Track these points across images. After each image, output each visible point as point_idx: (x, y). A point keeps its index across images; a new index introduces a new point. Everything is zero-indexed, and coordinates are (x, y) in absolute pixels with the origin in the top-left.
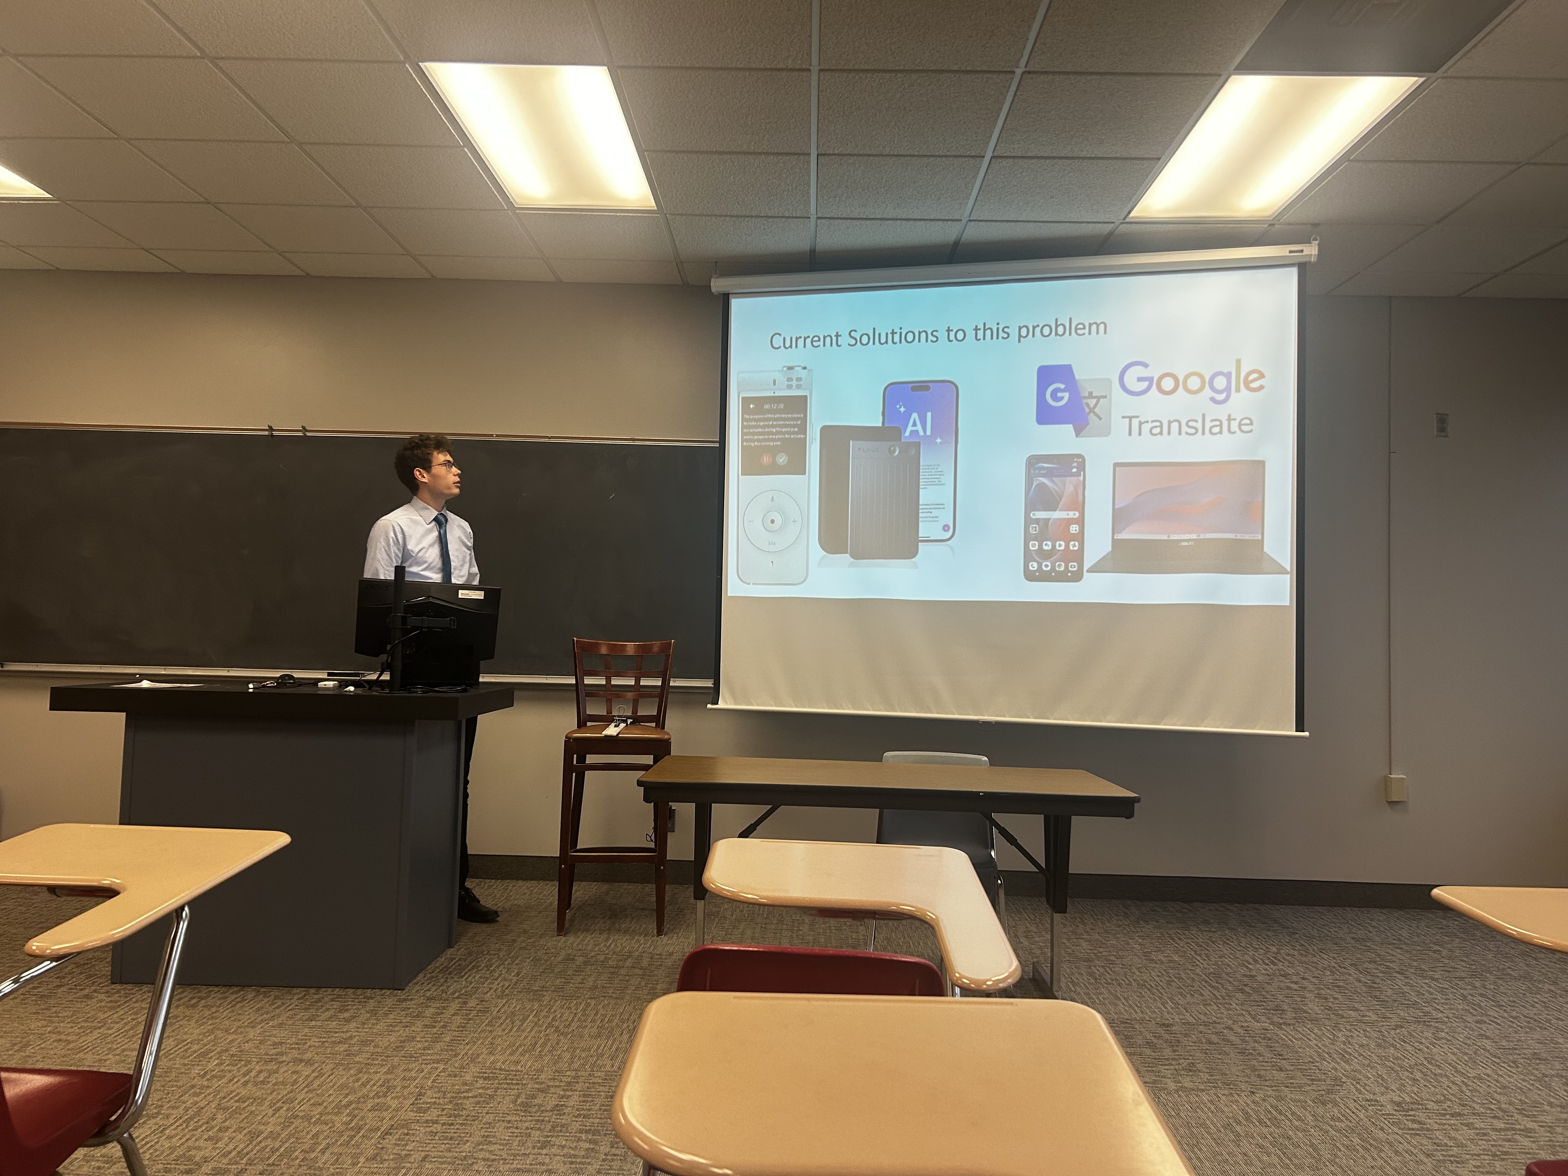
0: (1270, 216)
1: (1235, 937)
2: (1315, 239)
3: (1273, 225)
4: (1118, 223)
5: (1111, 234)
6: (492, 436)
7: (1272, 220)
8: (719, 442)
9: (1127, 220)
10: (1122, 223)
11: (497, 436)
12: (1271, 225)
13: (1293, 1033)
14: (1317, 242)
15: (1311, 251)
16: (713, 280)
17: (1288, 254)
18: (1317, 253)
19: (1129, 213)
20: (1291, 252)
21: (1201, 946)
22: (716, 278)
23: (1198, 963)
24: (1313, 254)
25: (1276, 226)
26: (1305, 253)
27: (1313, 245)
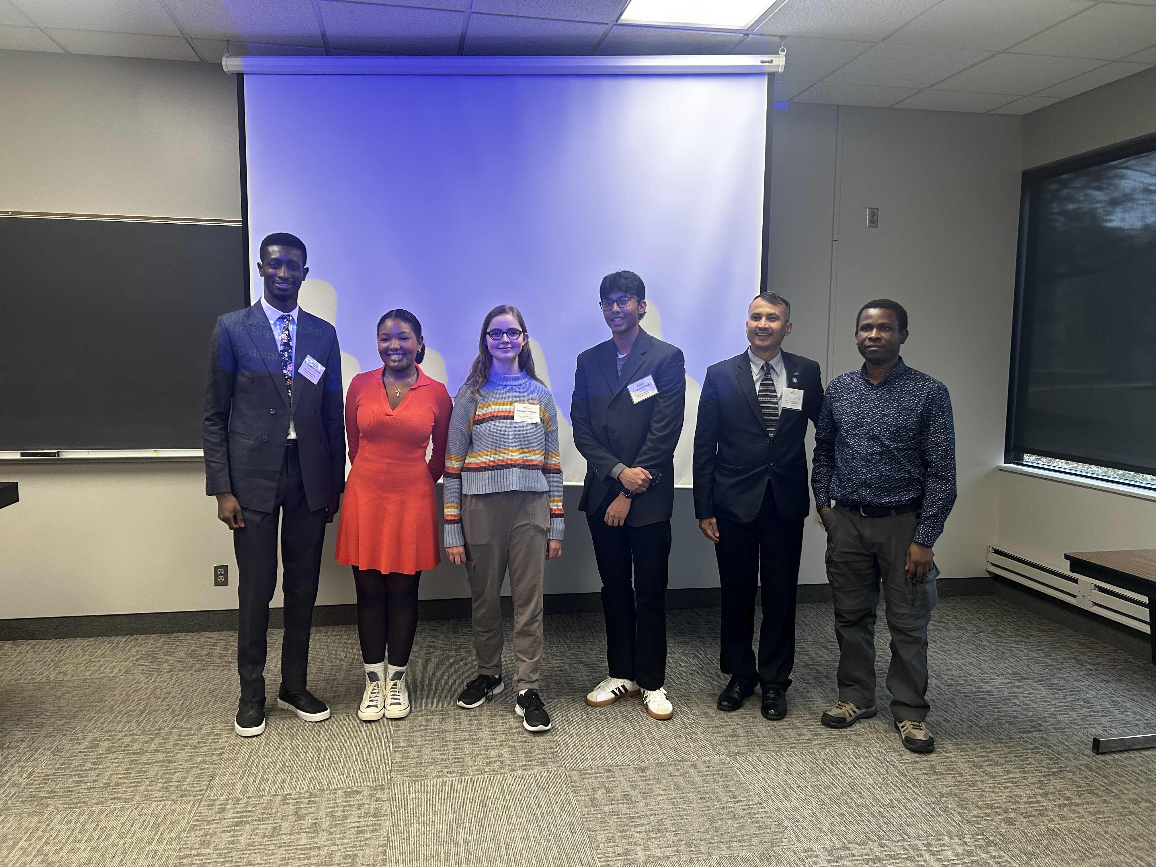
0: (745, 26)
2: (783, 51)
3: (747, 35)
4: (611, 24)
5: (605, 35)
7: (747, 30)
8: (242, 222)
9: (620, 22)
10: (615, 25)
12: (745, 35)
14: (784, 53)
15: (778, 62)
16: (224, 59)
17: (760, 64)
18: (784, 64)
19: (621, 15)
20: (762, 62)
22: (228, 57)
24: (781, 64)
25: (750, 36)
26: (774, 63)
27: (781, 55)
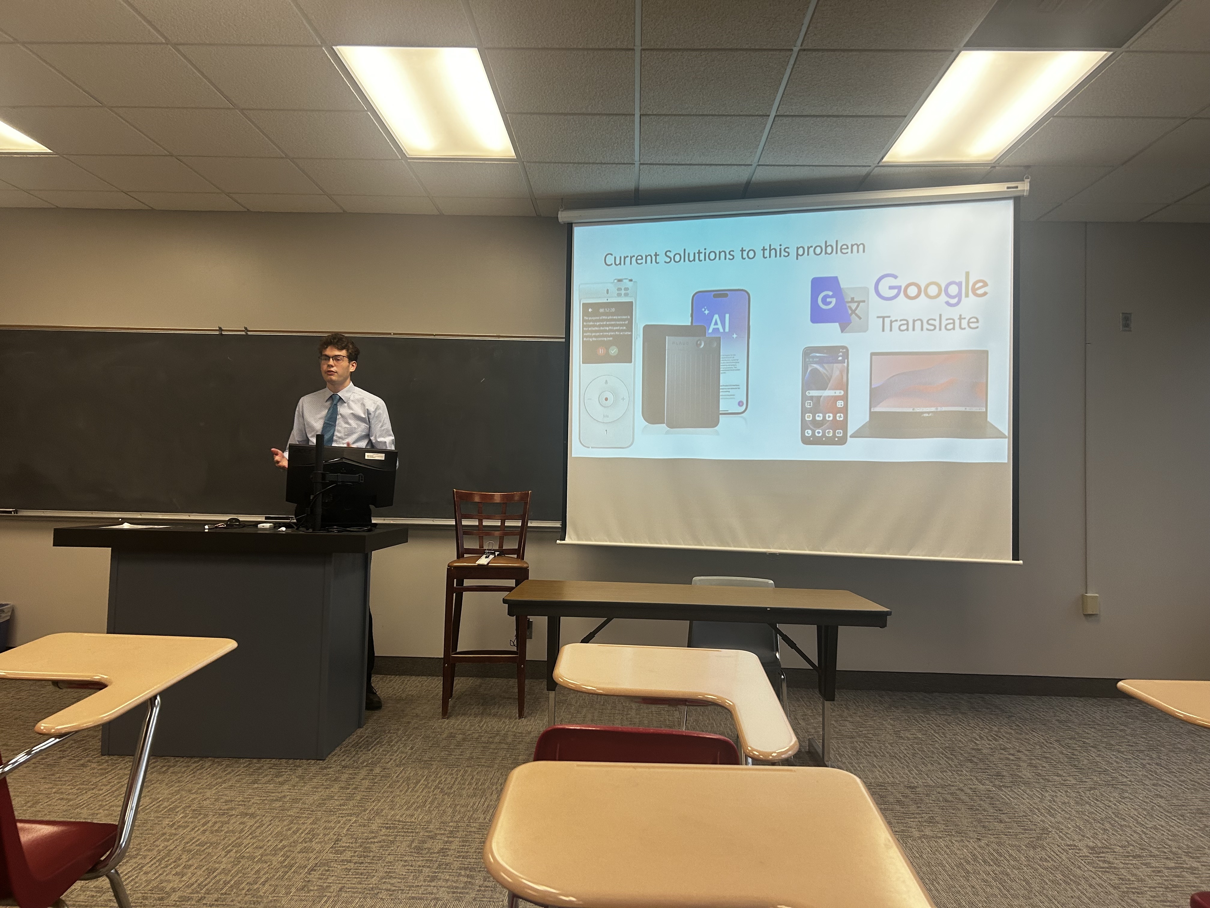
0: (992, 160)
1: (965, 720)
2: (1027, 178)
3: (995, 167)
4: (873, 166)
5: (868, 175)
6: (390, 334)
7: (994, 163)
8: (565, 338)
9: (881, 164)
10: (877, 166)
11: (394, 334)
12: (993, 167)
13: (1010, 794)
14: (1029, 180)
15: (1024, 187)
16: (559, 212)
17: (1006, 190)
18: (1028, 188)
19: (882, 158)
20: (1008, 188)
21: (939, 726)
22: (562, 211)
23: (936, 739)
24: (1026, 189)
25: (997, 168)
26: (1019, 189)
27: (1025, 182)
